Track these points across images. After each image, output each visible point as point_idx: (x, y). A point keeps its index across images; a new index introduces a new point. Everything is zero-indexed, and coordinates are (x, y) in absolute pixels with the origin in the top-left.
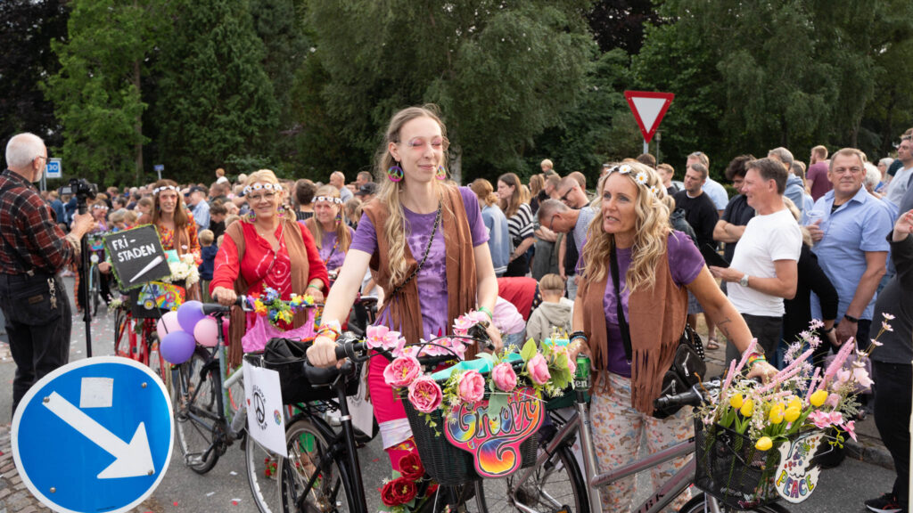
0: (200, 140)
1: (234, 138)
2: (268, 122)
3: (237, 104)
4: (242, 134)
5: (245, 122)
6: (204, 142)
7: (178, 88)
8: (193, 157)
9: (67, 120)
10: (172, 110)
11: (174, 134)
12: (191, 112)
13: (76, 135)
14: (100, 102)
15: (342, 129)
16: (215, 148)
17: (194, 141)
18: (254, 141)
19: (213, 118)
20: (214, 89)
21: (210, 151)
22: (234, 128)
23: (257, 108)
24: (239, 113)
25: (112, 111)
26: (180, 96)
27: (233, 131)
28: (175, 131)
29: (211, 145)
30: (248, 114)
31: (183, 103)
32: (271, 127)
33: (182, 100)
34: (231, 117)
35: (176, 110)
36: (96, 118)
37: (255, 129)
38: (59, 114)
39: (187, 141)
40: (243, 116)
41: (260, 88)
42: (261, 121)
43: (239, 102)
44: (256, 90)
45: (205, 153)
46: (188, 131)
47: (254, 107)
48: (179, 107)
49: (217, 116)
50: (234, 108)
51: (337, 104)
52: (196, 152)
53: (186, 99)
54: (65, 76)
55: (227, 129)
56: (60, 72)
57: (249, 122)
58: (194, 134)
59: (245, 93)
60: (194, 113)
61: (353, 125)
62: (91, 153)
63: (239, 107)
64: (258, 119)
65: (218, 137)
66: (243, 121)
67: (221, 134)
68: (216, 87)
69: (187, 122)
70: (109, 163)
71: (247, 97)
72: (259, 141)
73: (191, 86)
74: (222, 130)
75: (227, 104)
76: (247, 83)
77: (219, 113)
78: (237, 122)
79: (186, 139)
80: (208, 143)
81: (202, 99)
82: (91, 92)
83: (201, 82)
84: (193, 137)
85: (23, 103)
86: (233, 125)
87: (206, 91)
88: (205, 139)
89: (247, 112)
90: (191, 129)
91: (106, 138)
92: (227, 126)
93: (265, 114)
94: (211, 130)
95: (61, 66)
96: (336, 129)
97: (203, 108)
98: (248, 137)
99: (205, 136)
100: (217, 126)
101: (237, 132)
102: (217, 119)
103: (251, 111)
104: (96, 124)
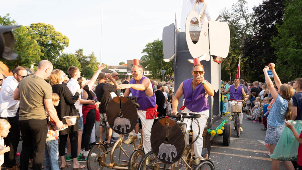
9: (279, 54)
13: (281, 61)
14: (293, 46)
25: (298, 50)
36: (291, 53)
38: (276, 52)
54: (280, 38)
56: (279, 35)
62: (287, 68)
70: (295, 73)
82: (289, 43)
85: (265, 50)
91: (294, 61)
95: (279, 33)
104: (290, 56)
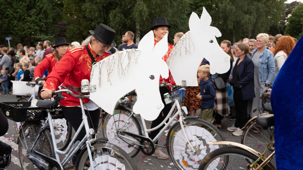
0: (18, 28)
1: (35, 27)
2: (48, 21)
3: (35, 13)
4: (38, 26)
5: (39, 21)
6: (20, 29)
7: (6, 5)
8: (15, 36)
10: (3, 14)
11: (5, 25)
12: (14, 15)
15: (92, 23)
16: (26, 31)
17: (16, 28)
18: (43, 29)
19: (24, 18)
20: (24, 6)
21: (24, 33)
22: (34, 23)
23: (43, 14)
24: (36, 16)
26: (7, 8)
27: (34, 24)
28: (6, 24)
29: (24, 30)
30: (40, 17)
31: (10, 11)
32: (49, 23)
33: (8, 10)
34: (32, 19)
35: (5, 15)
37: (43, 24)
39: (12, 28)
40: (38, 18)
41: (45, 6)
42: (45, 21)
43: (35, 12)
44: (43, 8)
45: (21, 34)
46: (12, 24)
47: (42, 15)
48: (7, 12)
49: (26, 17)
50: (33, 14)
51: (90, 12)
52: (17, 34)
53: (11, 10)
55: (31, 23)
57: (40, 21)
58: (15, 25)
59: (38, 8)
60: (15, 16)
61: (97, 21)
63: (36, 14)
64: (44, 19)
65: (28, 27)
66: (38, 20)
67: (28, 25)
68: (25, 5)
69: (12, 20)
71: (39, 10)
72: (45, 29)
73: (13, 4)
74: (29, 24)
75: (30, 13)
76: (38, 4)
77: (27, 16)
78: (36, 21)
79: (11, 27)
80: (22, 29)
81: (19, 10)
83: (18, 2)
84: (15, 27)
86: (34, 22)
87: (21, 6)
88: (21, 28)
89: (39, 16)
90: (14, 23)
92: (31, 22)
93: (46, 18)
94: (23, 24)
96: (88, 23)
97: (19, 14)
98: (40, 27)
99: (21, 26)
100: (26, 22)
101: (36, 25)
102: (26, 19)
103: (41, 16)
